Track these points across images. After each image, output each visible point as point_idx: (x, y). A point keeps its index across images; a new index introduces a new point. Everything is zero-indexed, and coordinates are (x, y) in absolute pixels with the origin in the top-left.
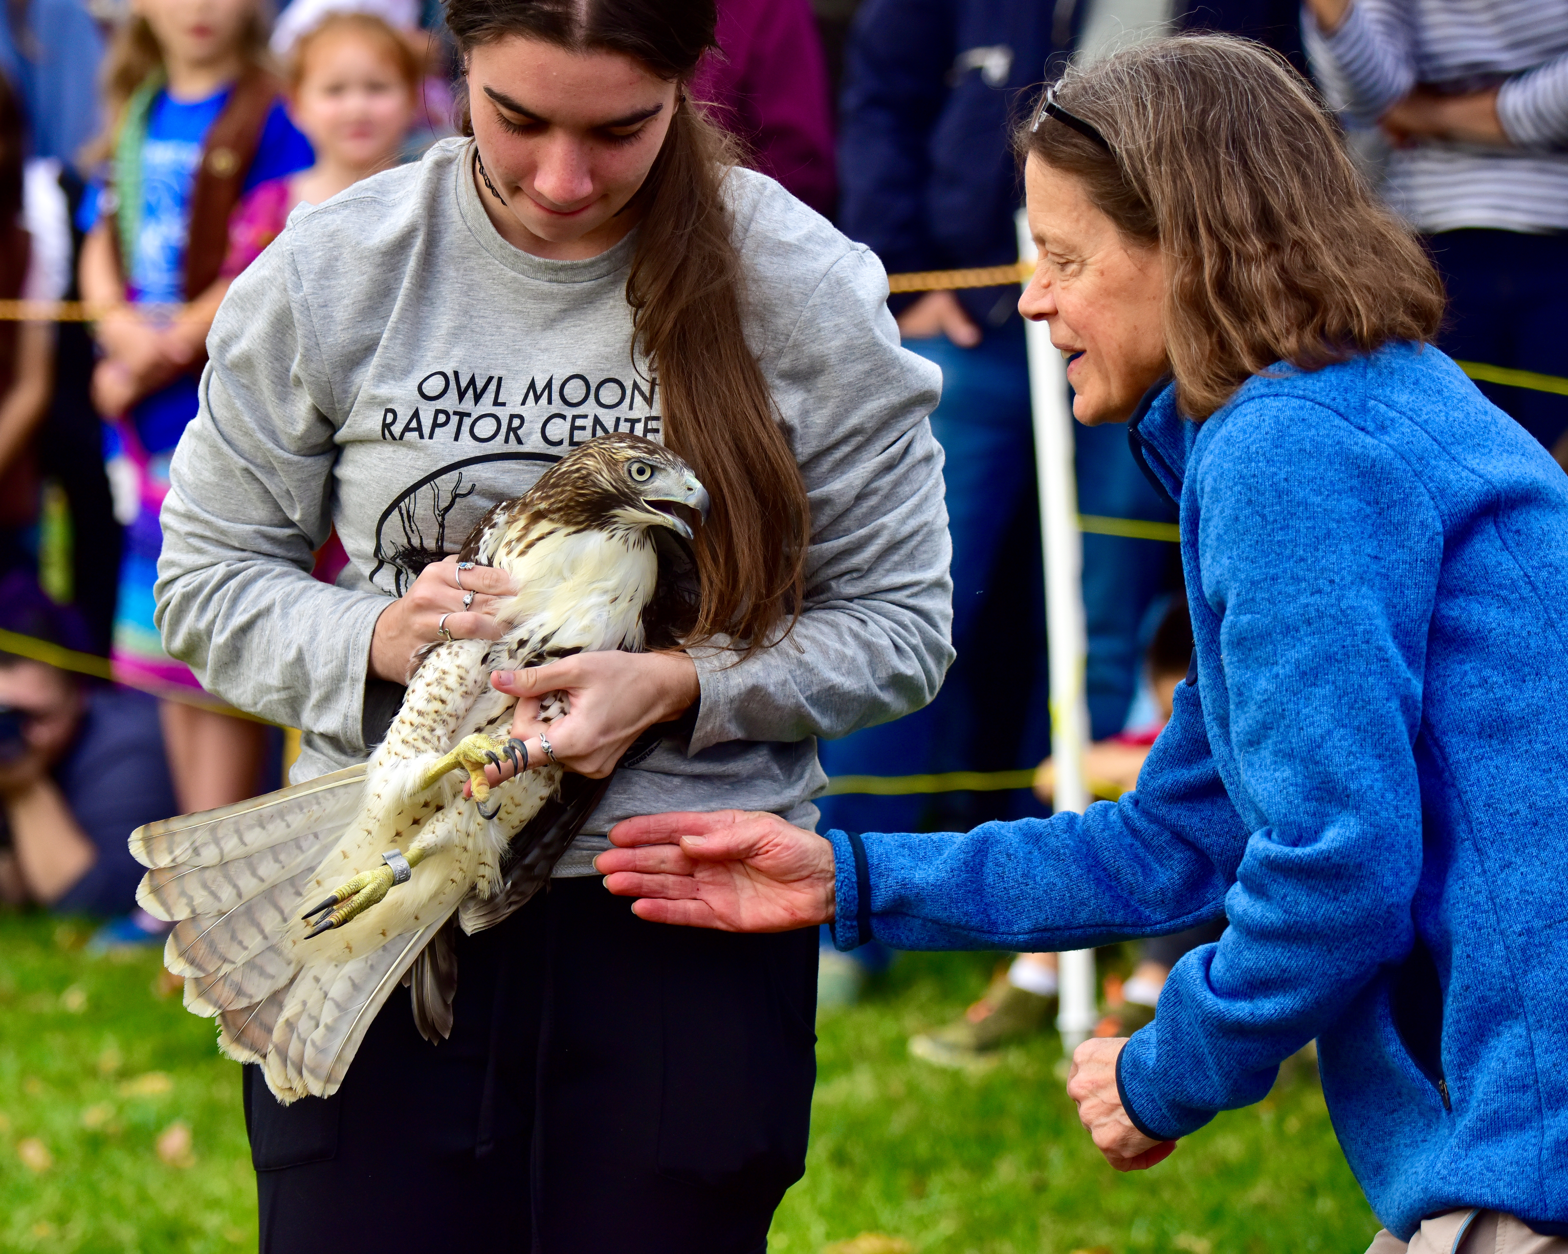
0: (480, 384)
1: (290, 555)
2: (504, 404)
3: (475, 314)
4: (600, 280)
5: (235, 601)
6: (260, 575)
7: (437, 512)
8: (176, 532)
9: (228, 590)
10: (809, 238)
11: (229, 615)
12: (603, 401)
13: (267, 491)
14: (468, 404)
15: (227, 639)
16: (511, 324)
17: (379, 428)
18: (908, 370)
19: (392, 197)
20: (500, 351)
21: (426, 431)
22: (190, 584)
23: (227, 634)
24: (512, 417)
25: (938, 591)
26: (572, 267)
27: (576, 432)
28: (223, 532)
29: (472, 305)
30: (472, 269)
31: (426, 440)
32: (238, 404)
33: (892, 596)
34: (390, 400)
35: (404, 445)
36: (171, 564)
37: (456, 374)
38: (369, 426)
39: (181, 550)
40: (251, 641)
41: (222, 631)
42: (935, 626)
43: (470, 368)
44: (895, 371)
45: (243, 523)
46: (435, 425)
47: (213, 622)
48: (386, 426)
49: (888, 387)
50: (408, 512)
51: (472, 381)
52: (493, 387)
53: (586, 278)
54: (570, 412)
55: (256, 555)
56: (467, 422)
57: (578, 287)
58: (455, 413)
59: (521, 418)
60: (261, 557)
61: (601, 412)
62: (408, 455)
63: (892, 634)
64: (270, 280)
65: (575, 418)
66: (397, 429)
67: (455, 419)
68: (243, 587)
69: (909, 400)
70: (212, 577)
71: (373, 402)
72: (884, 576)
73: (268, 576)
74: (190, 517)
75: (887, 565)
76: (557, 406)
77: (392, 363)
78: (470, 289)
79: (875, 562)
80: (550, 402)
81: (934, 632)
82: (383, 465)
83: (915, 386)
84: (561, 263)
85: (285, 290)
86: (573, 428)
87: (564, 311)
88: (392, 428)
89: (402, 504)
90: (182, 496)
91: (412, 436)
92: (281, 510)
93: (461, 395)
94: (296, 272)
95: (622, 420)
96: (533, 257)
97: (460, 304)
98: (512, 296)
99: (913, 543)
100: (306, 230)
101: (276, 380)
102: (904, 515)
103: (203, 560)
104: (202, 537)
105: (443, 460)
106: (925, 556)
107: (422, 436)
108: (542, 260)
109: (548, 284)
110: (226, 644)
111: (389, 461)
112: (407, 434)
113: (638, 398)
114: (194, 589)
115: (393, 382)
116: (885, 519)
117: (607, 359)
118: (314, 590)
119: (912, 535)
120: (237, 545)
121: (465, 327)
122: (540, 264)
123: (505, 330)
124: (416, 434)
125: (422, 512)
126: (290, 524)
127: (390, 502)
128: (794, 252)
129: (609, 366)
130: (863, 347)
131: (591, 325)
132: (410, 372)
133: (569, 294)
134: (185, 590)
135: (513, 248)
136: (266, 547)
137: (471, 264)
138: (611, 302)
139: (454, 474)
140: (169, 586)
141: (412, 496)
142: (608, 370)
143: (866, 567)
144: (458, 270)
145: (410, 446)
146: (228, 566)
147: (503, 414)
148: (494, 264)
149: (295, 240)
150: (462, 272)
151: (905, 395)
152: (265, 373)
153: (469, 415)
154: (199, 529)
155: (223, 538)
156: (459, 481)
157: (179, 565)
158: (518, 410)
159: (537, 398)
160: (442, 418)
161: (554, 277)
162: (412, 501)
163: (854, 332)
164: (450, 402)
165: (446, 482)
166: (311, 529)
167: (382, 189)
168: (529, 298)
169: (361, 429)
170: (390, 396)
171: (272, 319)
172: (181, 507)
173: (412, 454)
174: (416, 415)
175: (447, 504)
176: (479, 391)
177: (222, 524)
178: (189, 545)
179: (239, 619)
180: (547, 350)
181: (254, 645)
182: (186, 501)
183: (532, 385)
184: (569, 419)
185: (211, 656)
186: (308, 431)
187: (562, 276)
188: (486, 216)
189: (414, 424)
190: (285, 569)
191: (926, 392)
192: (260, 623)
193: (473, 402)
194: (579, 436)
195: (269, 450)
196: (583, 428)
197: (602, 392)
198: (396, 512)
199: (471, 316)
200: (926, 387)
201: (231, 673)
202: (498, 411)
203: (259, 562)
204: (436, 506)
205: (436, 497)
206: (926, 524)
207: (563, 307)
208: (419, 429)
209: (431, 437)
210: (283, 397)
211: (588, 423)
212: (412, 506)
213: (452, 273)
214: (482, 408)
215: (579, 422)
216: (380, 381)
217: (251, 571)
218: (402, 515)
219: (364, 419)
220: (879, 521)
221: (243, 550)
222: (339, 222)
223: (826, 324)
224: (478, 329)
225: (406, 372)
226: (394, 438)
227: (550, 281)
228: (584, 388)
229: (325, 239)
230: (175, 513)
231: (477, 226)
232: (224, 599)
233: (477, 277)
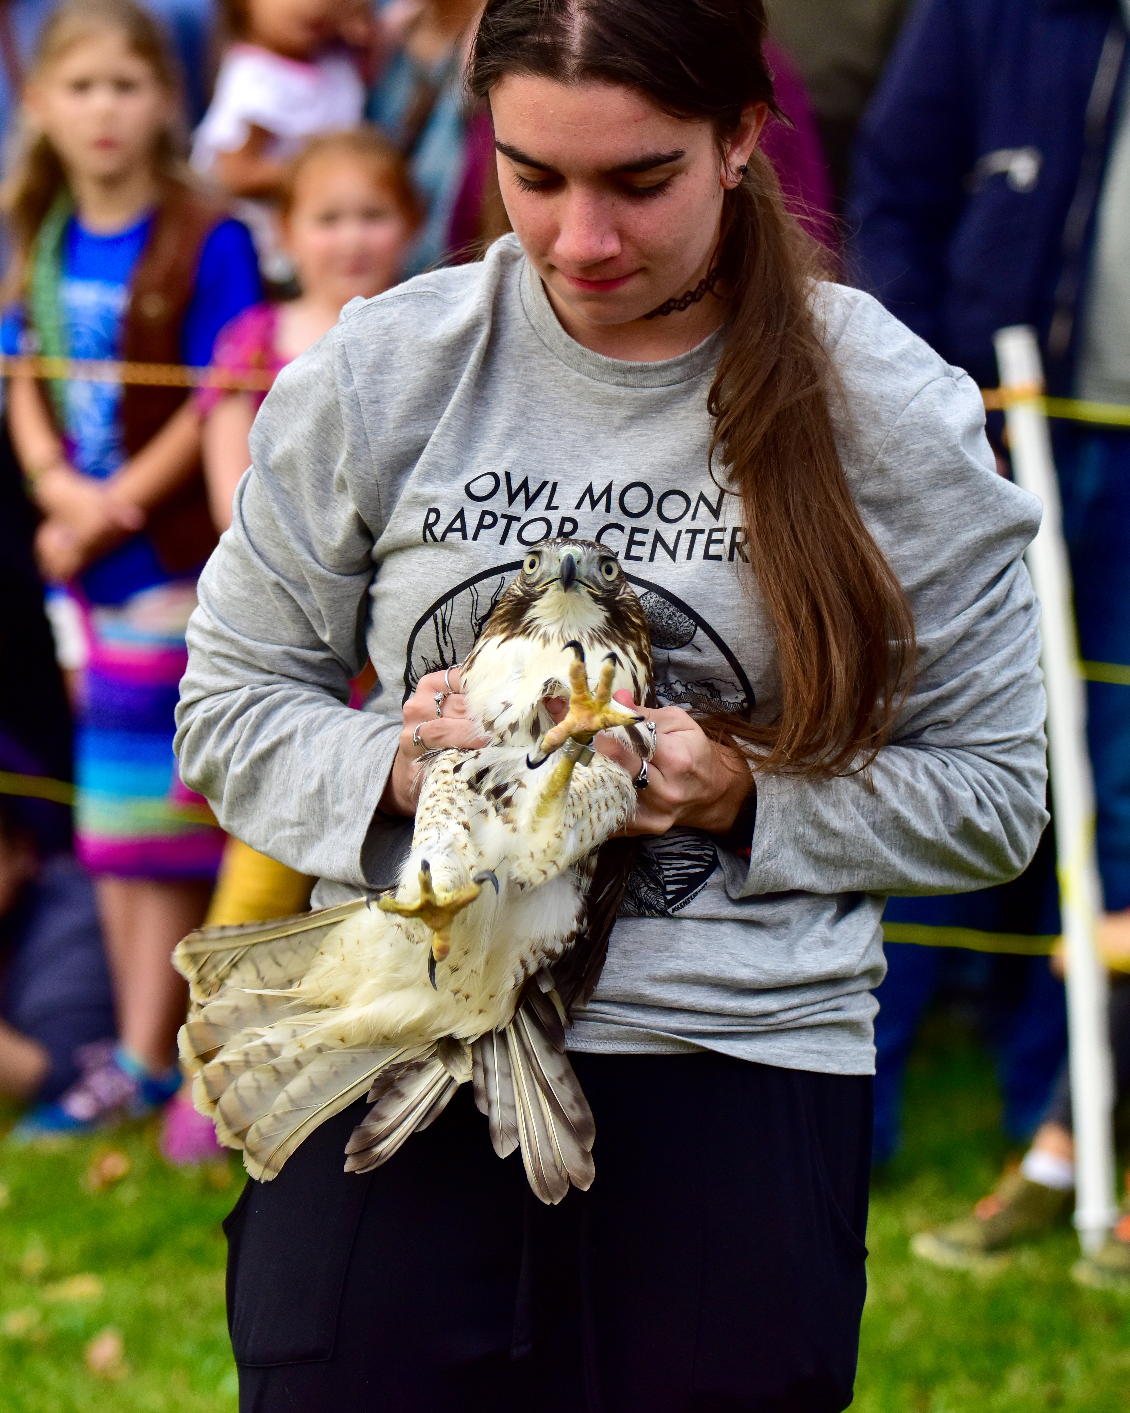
0: (533, 488)
1: (322, 680)
2: (556, 508)
3: (533, 416)
4: (672, 387)
5: (257, 728)
6: (286, 700)
7: (474, 621)
8: (201, 650)
9: (250, 716)
10: (902, 356)
11: (249, 743)
12: (666, 514)
13: (299, 610)
14: (518, 508)
15: (245, 768)
16: (572, 429)
17: (420, 529)
18: (1005, 498)
19: (454, 294)
20: (557, 455)
21: (470, 532)
22: (212, 709)
23: (246, 762)
24: (564, 520)
25: (1033, 748)
26: (642, 370)
27: (634, 547)
28: (250, 653)
29: (531, 407)
30: (533, 369)
31: (469, 541)
32: (275, 508)
33: (980, 750)
34: (434, 499)
35: (446, 548)
36: (193, 685)
37: (508, 475)
38: (410, 528)
39: (204, 670)
40: (271, 771)
41: (241, 760)
42: (1026, 785)
43: (523, 470)
44: (991, 499)
45: (272, 643)
46: (480, 526)
47: (232, 749)
48: (428, 527)
49: (984, 516)
50: (444, 620)
51: (525, 484)
52: (547, 492)
53: (657, 383)
54: (628, 523)
55: (284, 679)
56: (516, 526)
57: (647, 392)
58: (503, 516)
59: (575, 522)
60: (290, 680)
61: (663, 528)
62: (449, 557)
63: (975, 785)
64: (319, 375)
65: (634, 530)
66: (439, 530)
67: (502, 523)
68: (267, 714)
69: (1006, 530)
70: (236, 701)
71: (416, 501)
72: (973, 730)
73: (295, 701)
74: (215, 635)
75: (977, 718)
76: (616, 515)
77: (440, 461)
78: (529, 389)
79: (965, 715)
80: (608, 510)
81: (1024, 791)
82: (421, 570)
83: (1013, 515)
84: (630, 364)
85: (334, 385)
86: (631, 542)
87: (631, 418)
88: (434, 529)
89: (438, 612)
90: (209, 612)
91: (455, 537)
92: (313, 631)
93: (512, 498)
94: (346, 365)
95: (684, 532)
96: (600, 356)
97: (517, 405)
98: (575, 400)
99: (1008, 695)
100: (359, 323)
101: (317, 484)
102: (998, 664)
103: (227, 682)
104: (227, 657)
105: (486, 563)
106: (1022, 712)
107: (465, 537)
108: (610, 360)
109: (614, 387)
110: (243, 774)
111: (429, 565)
112: (449, 535)
113: (703, 508)
114: (216, 714)
115: (440, 482)
116: (978, 668)
117: (673, 468)
118: (340, 716)
119: (1006, 687)
120: (265, 667)
121: (521, 429)
122: (607, 365)
123: (563, 434)
124: (459, 534)
125: (459, 621)
126: (321, 646)
127: (425, 610)
128: (884, 369)
129: (675, 477)
130: (956, 472)
131: (658, 435)
132: (458, 473)
133: (636, 399)
134: (206, 715)
135: (579, 346)
136: (295, 670)
137: (532, 364)
138: (683, 413)
139: (497, 579)
140: (190, 710)
141: (450, 602)
142: (674, 481)
143: (954, 719)
144: (517, 370)
145: (453, 548)
146: (252, 689)
147: (555, 517)
148: (558, 365)
149: (347, 332)
150: (521, 372)
151: (1003, 525)
152: (306, 475)
153: (518, 519)
154: (224, 648)
155: (249, 659)
156: (501, 586)
157: (201, 687)
158: (571, 513)
159: (594, 504)
160: (488, 520)
161: (622, 380)
162: (449, 608)
163: (947, 456)
164: (499, 504)
165: (487, 588)
166: (344, 652)
167: (444, 286)
168: (594, 402)
169: (401, 532)
170: (434, 494)
171: (317, 416)
172: (208, 626)
173: (454, 556)
174: (461, 515)
175: (485, 612)
176: (531, 495)
177: (249, 643)
178: (214, 665)
179: (260, 746)
180: (608, 457)
181: (274, 776)
182: (213, 617)
183: (589, 490)
184: (627, 531)
185: (227, 787)
186: (347, 542)
187: (630, 379)
188: (551, 312)
189: (458, 525)
190: (314, 694)
191: (1024, 523)
192: (281, 751)
193: (523, 506)
194: (636, 550)
195: (304, 562)
196: (642, 544)
197: (665, 504)
198: (431, 621)
199: (529, 419)
200: (1025, 517)
201: (248, 807)
202: (550, 515)
203: (286, 686)
204: (474, 614)
205: (475, 604)
206: (1023, 676)
207: (630, 413)
208: (463, 529)
209: (475, 538)
210: (323, 504)
211: (649, 538)
212: (448, 614)
213: (511, 373)
214: (533, 512)
215: (638, 537)
216: (425, 480)
217: (276, 696)
218: (436, 623)
219: (405, 521)
220: (972, 671)
221: (271, 673)
222: (396, 315)
223: (916, 446)
224: (535, 432)
225: (455, 472)
226: (435, 540)
227: (617, 384)
228: (647, 497)
229: (380, 332)
230: (201, 629)
231: (542, 324)
232: (245, 725)
233: (537, 378)
